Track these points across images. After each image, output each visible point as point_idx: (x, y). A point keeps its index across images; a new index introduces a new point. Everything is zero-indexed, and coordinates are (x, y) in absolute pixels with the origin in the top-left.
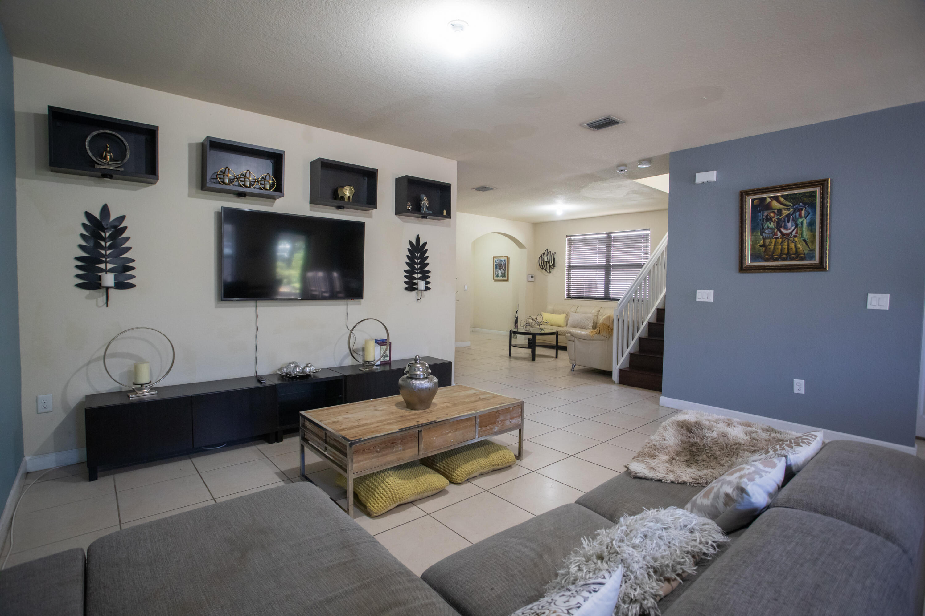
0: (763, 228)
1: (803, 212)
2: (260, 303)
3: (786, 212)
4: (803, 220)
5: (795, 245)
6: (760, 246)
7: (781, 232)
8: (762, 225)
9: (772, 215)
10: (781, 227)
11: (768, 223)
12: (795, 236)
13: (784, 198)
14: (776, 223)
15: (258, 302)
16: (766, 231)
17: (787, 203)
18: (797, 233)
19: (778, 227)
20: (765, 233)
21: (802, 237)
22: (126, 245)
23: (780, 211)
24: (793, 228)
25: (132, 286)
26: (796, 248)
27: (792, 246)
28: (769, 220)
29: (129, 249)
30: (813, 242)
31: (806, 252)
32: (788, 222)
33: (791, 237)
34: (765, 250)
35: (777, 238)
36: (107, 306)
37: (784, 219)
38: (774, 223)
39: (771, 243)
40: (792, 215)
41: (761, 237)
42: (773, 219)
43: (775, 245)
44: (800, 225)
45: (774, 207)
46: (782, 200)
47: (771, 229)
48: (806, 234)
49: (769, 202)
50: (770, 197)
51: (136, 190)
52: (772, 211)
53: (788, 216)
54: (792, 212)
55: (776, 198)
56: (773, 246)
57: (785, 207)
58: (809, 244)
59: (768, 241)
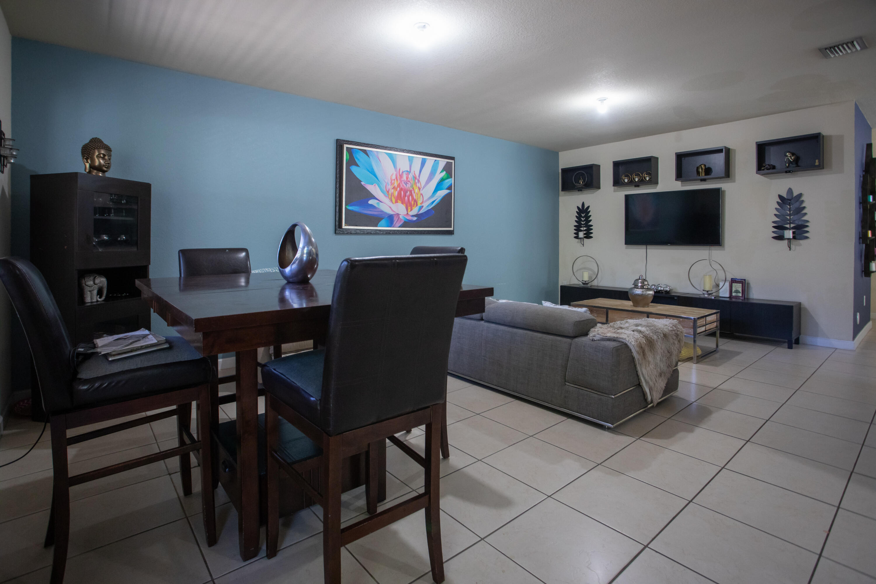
2: (649, 247)
15: (647, 246)
22: (590, 219)
25: (591, 237)
29: (591, 220)
36: (583, 246)
51: (593, 193)
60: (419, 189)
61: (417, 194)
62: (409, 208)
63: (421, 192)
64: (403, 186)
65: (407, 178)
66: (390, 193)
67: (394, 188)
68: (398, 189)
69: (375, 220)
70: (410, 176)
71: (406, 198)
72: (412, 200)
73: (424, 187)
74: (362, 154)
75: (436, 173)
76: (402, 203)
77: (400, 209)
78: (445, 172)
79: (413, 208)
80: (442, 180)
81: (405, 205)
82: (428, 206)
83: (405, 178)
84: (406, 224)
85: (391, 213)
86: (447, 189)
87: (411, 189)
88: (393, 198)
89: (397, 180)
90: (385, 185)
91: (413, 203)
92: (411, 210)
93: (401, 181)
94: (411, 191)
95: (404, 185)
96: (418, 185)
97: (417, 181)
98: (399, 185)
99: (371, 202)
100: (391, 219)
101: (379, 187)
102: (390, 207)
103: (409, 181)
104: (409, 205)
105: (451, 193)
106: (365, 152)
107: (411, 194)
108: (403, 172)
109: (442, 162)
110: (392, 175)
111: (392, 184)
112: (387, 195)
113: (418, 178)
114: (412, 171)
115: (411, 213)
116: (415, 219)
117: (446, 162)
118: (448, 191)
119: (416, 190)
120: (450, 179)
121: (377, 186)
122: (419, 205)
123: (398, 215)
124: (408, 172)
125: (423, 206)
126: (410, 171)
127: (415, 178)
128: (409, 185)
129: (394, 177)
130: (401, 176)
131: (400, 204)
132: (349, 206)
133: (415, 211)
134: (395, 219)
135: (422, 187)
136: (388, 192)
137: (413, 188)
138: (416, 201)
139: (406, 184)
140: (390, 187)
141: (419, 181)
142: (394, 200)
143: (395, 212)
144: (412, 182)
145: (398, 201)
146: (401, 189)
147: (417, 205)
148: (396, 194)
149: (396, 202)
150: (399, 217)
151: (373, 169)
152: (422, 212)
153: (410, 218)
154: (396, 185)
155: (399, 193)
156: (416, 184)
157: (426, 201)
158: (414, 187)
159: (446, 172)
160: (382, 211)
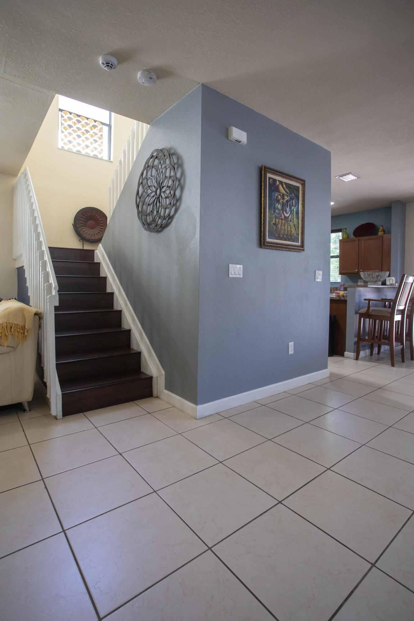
0: (275, 208)
1: (294, 201)
3: (286, 198)
4: (294, 209)
5: (291, 228)
6: (273, 223)
7: (284, 215)
8: (274, 204)
9: (280, 197)
10: (284, 210)
11: (277, 204)
12: (290, 221)
13: (286, 186)
14: (281, 205)
16: (277, 211)
17: (287, 190)
18: (291, 218)
19: (283, 210)
20: (276, 213)
21: (293, 222)
23: (283, 195)
24: (290, 213)
26: (291, 231)
27: (289, 229)
28: (278, 201)
30: (298, 228)
31: (295, 235)
32: (287, 208)
33: (288, 221)
34: (276, 229)
35: (282, 219)
37: (285, 203)
38: (280, 205)
39: (279, 223)
40: (289, 202)
41: (274, 216)
42: (280, 201)
43: (281, 226)
44: (292, 212)
45: (280, 192)
46: (285, 186)
47: (279, 210)
48: (295, 220)
49: (278, 185)
50: (279, 181)
52: (280, 194)
53: (287, 201)
54: (289, 200)
55: (281, 183)
56: (280, 226)
57: (286, 193)
58: (296, 229)
59: (277, 220)
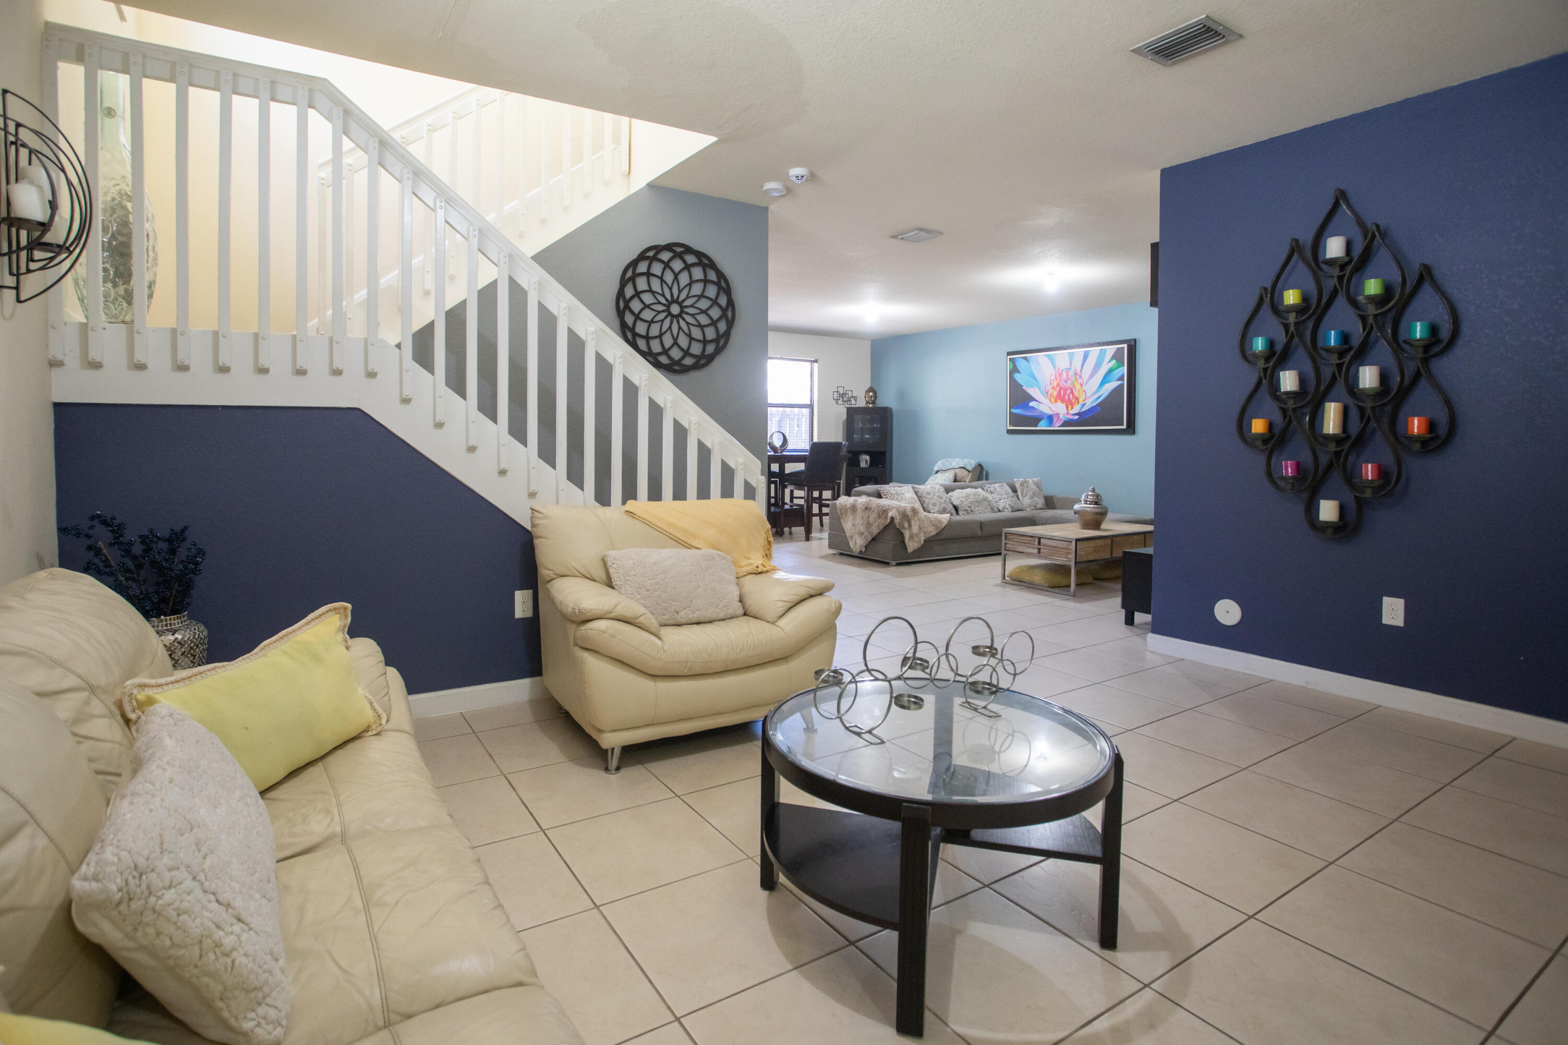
60: (1081, 385)
61: (1079, 391)
62: (1070, 407)
63: (1084, 388)
64: (1063, 384)
65: (1067, 376)
66: (1049, 393)
67: (1053, 388)
68: (1058, 388)
69: (1036, 420)
70: (1070, 374)
71: (1067, 397)
72: (1073, 398)
73: (1086, 383)
74: (1024, 361)
75: (1102, 364)
76: (1062, 402)
77: (1061, 410)
78: (1114, 361)
79: (1074, 406)
80: (1110, 371)
81: (1065, 404)
82: (1091, 403)
83: (1064, 376)
84: (1066, 423)
85: (1050, 412)
86: (1118, 380)
87: (1072, 386)
88: (1052, 398)
89: (1056, 379)
90: (1044, 385)
91: (1073, 401)
92: (1072, 408)
93: (1060, 380)
94: (1071, 390)
95: (1065, 384)
96: (1080, 381)
97: (1078, 377)
98: (1058, 385)
99: (1031, 404)
100: (1050, 418)
101: (1039, 388)
102: (1050, 408)
103: (1069, 379)
104: (1069, 404)
105: (1122, 385)
106: (1025, 358)
107: (1072, 392)
108: (1062, 371)
109: (1111, 349)
110: (1052, 374)
111: (1051, 384)
112: (1046, 396)
113: (1079, 373)
114: (1073, 368)
115: (1072, 412)
116: (1076, 417)
117: (1114, 350)
118: (1119, 382)
119: (1078, 387)
120: (1121, 368)
121: (1037, 388)
122: (1081, 402)
123: (1058, 414)
124: (1068, 370)
125: (1085, 404)
126: (1070, 368)
127: (1076, 374)
128: (1069, 383)
129: (1053, 377)
130: (1060, 375)
131: (1059, 403)
132: (1015, 409)
133: (1077, 409)
134: (1055, 419)
135: (1085, 382)
136: (1047, 393)
137: (1074, 386)
138: (1077, 399)
139: (1066, 382)
140: (1049, 387)
141: (1080, 376)
142: (1053, 400)
143: (1053, 411)
144: (1072, 379)
145: (1058, 400)
146: (1061, 389)
147: (1078, 403)
148: (1055, 393)
149: (1056, 401)
150: (1059, 417)
151: (1032, 373)
152: (1083, 410)
153: (1071, 417)
154: (1055, 385)
155: (1059, 393)
156: (1076, 380)
157: (1089, 398)
158: (1075, 383)
159: (1116, 360)
160: (1042, 412)
